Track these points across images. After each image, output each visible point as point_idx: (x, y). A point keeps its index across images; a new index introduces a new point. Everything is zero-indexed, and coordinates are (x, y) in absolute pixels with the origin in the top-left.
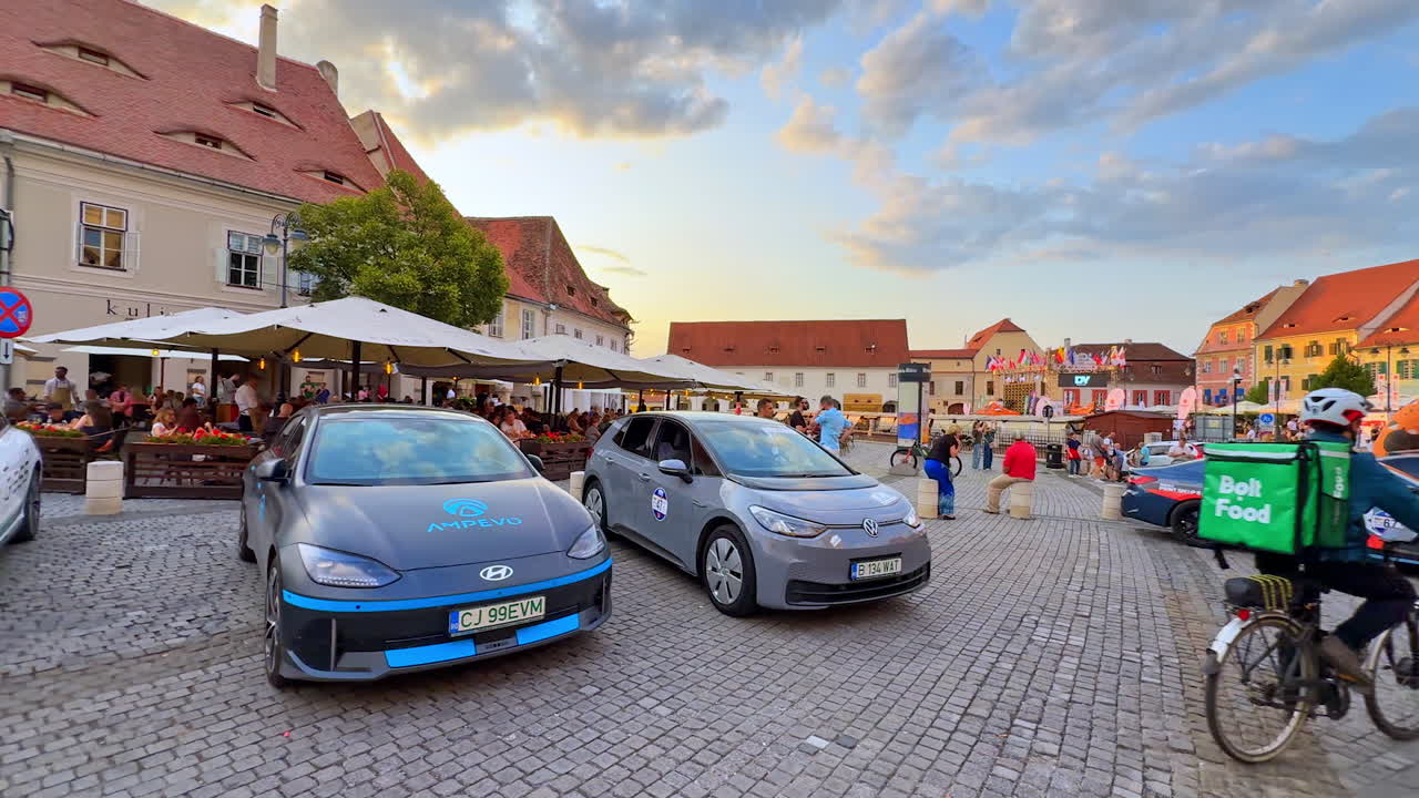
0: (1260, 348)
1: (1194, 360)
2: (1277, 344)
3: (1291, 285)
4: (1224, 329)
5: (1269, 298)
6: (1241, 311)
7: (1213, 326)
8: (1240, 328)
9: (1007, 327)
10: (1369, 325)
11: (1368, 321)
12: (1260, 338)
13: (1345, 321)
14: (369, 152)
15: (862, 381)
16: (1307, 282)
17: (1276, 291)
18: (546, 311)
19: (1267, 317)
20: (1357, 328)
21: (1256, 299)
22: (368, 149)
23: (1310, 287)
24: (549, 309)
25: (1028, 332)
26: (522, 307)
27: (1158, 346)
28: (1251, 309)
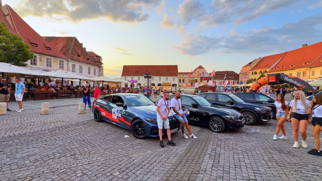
0: (251, 72)
1: (239, 75)
2: (254, 71)
3: (258, 58)
4: (245, 68)
5: (253, 61)
6: (248, 64)
7: (243, 67)
8: (248, 68)
9: (200, 67)
10: (271, 67)
11: (270, 67)
12: (251, 70)
13: (267, 66)
14: (6, 16)
15: (167, 80)
16: (261, 58)
17: (255, 60)
18: (68, 61)
19: (253, 65)
20: (269, 68)
21: (251, 62)
22: (6, 15)
23: (262, 59)
24: (68, 60)
25: (205, 68)
26: (59, 59)
27: (233, 72)
28: (250, 64)
